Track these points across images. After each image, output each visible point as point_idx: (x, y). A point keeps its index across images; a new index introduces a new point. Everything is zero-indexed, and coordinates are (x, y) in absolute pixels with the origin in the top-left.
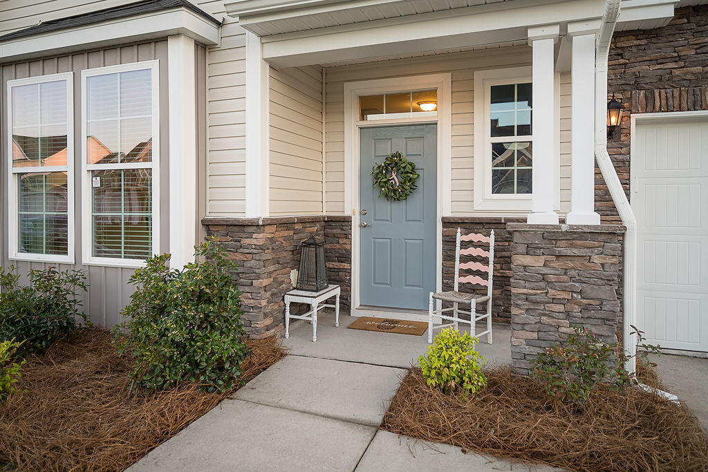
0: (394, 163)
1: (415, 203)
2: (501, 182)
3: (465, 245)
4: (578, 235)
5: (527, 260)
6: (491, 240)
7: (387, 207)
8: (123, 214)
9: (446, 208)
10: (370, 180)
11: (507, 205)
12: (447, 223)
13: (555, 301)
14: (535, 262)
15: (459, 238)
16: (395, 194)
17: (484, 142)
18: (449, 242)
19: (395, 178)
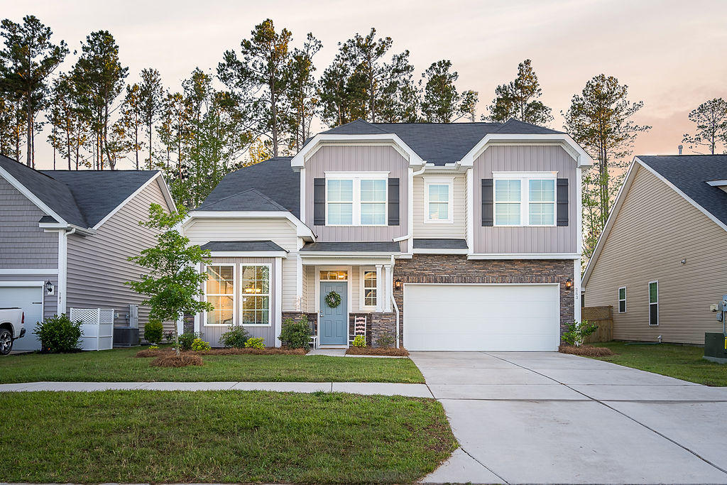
0: (333, 295)
1: (340, 307)
2: (368, 302)
3: (357, 321)
4: (386, 314)
5: (375, 321)
6: (366, 319)
7: (330, 310)
8: (256, 310)
9: (350, 310)
10: (324, 301)
11: (370, 309)
12: (351, 315)
13: (382, 330)
14: (377, 321)
15: (356, 319)
16: (332, 306)
17: (363, 289)
18: (352, 321)
19: (333, 300)
